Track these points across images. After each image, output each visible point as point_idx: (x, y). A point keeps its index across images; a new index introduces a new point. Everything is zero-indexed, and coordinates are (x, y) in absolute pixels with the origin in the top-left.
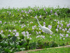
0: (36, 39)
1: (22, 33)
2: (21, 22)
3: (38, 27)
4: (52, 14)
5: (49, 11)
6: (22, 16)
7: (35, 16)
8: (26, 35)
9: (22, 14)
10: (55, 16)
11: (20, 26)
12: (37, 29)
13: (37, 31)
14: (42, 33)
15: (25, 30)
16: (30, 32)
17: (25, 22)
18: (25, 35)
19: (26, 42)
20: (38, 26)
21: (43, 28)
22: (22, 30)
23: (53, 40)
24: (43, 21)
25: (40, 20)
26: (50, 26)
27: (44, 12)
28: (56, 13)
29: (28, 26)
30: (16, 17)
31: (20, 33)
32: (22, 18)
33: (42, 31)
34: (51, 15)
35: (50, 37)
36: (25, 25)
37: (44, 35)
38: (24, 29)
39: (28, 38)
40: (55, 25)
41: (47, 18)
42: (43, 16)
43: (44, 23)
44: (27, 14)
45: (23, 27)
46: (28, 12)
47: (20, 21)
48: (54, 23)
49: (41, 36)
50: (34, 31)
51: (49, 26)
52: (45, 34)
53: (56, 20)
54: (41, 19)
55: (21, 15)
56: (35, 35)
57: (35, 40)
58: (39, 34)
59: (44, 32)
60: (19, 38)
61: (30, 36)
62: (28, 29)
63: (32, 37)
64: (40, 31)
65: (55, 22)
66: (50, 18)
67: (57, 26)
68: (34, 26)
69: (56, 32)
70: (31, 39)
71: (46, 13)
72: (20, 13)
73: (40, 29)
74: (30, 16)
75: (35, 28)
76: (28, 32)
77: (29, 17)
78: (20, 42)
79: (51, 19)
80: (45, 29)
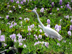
0: (33, 47)
1: (10, 36)
2: (9, 18)
3: (38, 28)
4: (62, 7)
5: (56, 2)
6: (12, 9)
7: (32, 9)
8: (17, 39)
9: (11, 4)
10: (66, 10)
11: (8, 25)
12: (36, 30)
13: (36, 33)
14: (44, 38)
15: (16, 31)
16: (24, 36)
17: (16, 18)
18: (15, 41)
19: (17, 51)
20: (37, 26)
21: (45, 30)
22: (10, 31)
23: (62, 50)
24: (47, 17)
25: (41, 15)
26: (58, 27)
27: (48, 3)
28: (68, 5)
29: (20, 25)
30: (2, 9)
31: (7, 37)
32: (11, 11)
33: (45, 34)
34: (60, 7)
35: (58, 44)
36: (16, 24)
37: (47, 40)
38: (15, 29)
39: (21, 44)
40: (67, 24)
41: (54, 13)
42: (47, 9)
43: (48, 20)
44: (19, 6)
45: (12, 26)
46: (22, 2)
47: (7, 16)
48: (65, 21)
49: (43, 42)
50: (30, 34)
51: (57, 25)
52: (50, 39)
53: (68, 16)
54: (43, 14)
55: (9, 6)
56: (33, 40)
57: (32, 50)
58: (40, 40)
59: (47, 36)
60: (5, 45)
61: (24, 42)
62: (21, 29)
63: (26, 44)
64: (40, 34)
65: (67, 19)
66: (59, 12)
67: (69, 26)
68: (31, 26)
69: (68, 37)
70: (25, 46)
71: (51, 4)
72: (8, 3)
73: (41, 31)
74: (25, 8)
75: (32, 28)
76: (21, 34)
77: (23, 10)
78: (8, 52)
79: (59, 15)
80: (49, 31)
